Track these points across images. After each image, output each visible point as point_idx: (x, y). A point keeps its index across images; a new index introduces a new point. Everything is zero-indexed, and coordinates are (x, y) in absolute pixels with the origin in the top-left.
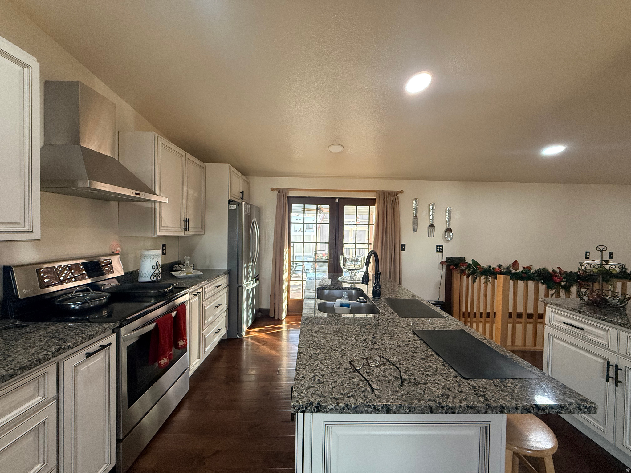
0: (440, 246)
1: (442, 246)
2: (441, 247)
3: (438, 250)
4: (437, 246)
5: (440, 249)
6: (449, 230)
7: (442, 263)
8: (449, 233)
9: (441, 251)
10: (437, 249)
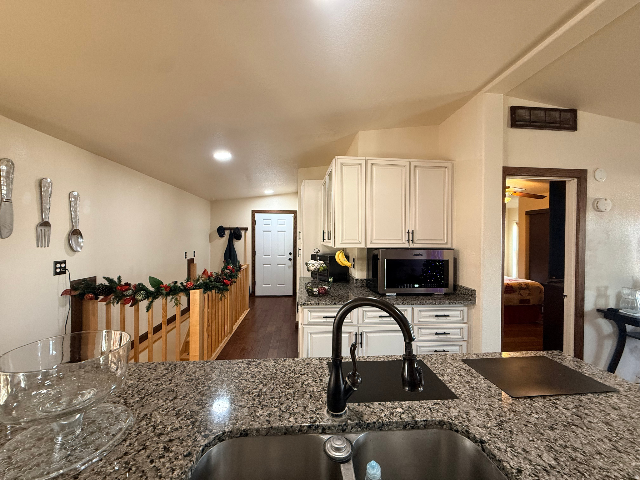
0: (60, 263)
1: (65, 262)
2: (63, 265)
3: (58, 270)
4: (56, 263)
5: (60, 268)
6: (76, 233)
7: (65, 293)
8: (78, 238)
9: (63, 271)
10: (56, 268)
